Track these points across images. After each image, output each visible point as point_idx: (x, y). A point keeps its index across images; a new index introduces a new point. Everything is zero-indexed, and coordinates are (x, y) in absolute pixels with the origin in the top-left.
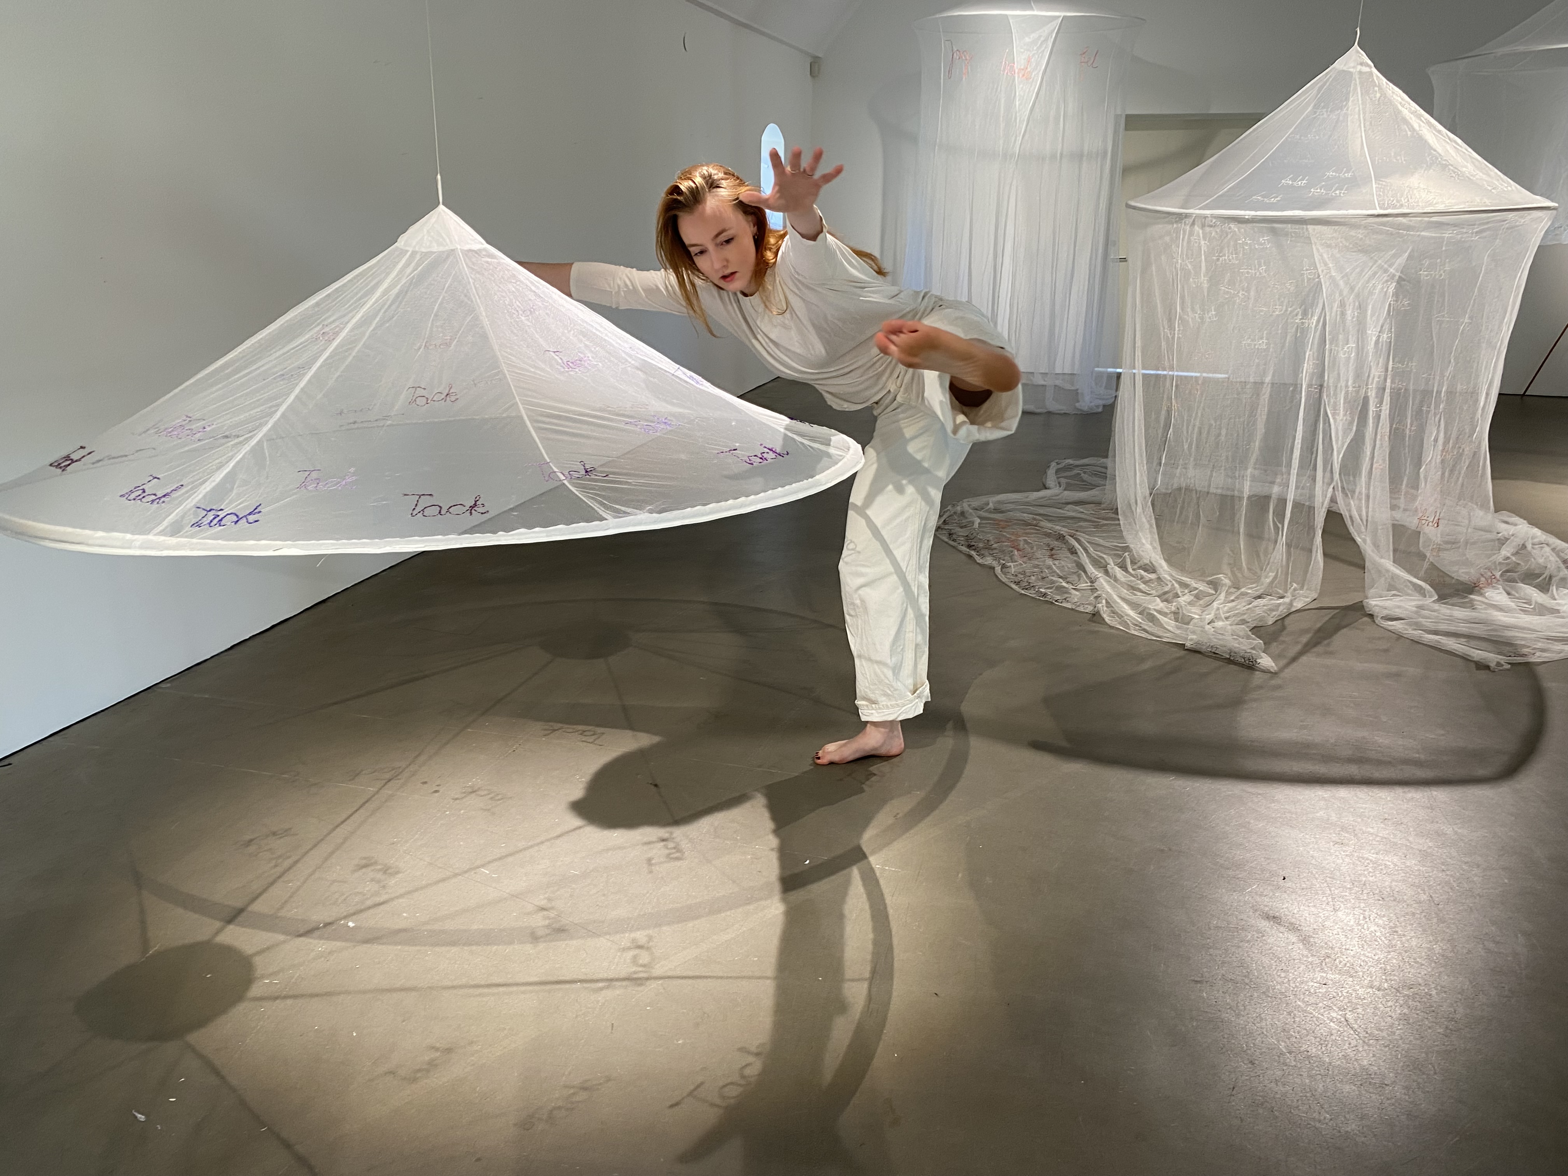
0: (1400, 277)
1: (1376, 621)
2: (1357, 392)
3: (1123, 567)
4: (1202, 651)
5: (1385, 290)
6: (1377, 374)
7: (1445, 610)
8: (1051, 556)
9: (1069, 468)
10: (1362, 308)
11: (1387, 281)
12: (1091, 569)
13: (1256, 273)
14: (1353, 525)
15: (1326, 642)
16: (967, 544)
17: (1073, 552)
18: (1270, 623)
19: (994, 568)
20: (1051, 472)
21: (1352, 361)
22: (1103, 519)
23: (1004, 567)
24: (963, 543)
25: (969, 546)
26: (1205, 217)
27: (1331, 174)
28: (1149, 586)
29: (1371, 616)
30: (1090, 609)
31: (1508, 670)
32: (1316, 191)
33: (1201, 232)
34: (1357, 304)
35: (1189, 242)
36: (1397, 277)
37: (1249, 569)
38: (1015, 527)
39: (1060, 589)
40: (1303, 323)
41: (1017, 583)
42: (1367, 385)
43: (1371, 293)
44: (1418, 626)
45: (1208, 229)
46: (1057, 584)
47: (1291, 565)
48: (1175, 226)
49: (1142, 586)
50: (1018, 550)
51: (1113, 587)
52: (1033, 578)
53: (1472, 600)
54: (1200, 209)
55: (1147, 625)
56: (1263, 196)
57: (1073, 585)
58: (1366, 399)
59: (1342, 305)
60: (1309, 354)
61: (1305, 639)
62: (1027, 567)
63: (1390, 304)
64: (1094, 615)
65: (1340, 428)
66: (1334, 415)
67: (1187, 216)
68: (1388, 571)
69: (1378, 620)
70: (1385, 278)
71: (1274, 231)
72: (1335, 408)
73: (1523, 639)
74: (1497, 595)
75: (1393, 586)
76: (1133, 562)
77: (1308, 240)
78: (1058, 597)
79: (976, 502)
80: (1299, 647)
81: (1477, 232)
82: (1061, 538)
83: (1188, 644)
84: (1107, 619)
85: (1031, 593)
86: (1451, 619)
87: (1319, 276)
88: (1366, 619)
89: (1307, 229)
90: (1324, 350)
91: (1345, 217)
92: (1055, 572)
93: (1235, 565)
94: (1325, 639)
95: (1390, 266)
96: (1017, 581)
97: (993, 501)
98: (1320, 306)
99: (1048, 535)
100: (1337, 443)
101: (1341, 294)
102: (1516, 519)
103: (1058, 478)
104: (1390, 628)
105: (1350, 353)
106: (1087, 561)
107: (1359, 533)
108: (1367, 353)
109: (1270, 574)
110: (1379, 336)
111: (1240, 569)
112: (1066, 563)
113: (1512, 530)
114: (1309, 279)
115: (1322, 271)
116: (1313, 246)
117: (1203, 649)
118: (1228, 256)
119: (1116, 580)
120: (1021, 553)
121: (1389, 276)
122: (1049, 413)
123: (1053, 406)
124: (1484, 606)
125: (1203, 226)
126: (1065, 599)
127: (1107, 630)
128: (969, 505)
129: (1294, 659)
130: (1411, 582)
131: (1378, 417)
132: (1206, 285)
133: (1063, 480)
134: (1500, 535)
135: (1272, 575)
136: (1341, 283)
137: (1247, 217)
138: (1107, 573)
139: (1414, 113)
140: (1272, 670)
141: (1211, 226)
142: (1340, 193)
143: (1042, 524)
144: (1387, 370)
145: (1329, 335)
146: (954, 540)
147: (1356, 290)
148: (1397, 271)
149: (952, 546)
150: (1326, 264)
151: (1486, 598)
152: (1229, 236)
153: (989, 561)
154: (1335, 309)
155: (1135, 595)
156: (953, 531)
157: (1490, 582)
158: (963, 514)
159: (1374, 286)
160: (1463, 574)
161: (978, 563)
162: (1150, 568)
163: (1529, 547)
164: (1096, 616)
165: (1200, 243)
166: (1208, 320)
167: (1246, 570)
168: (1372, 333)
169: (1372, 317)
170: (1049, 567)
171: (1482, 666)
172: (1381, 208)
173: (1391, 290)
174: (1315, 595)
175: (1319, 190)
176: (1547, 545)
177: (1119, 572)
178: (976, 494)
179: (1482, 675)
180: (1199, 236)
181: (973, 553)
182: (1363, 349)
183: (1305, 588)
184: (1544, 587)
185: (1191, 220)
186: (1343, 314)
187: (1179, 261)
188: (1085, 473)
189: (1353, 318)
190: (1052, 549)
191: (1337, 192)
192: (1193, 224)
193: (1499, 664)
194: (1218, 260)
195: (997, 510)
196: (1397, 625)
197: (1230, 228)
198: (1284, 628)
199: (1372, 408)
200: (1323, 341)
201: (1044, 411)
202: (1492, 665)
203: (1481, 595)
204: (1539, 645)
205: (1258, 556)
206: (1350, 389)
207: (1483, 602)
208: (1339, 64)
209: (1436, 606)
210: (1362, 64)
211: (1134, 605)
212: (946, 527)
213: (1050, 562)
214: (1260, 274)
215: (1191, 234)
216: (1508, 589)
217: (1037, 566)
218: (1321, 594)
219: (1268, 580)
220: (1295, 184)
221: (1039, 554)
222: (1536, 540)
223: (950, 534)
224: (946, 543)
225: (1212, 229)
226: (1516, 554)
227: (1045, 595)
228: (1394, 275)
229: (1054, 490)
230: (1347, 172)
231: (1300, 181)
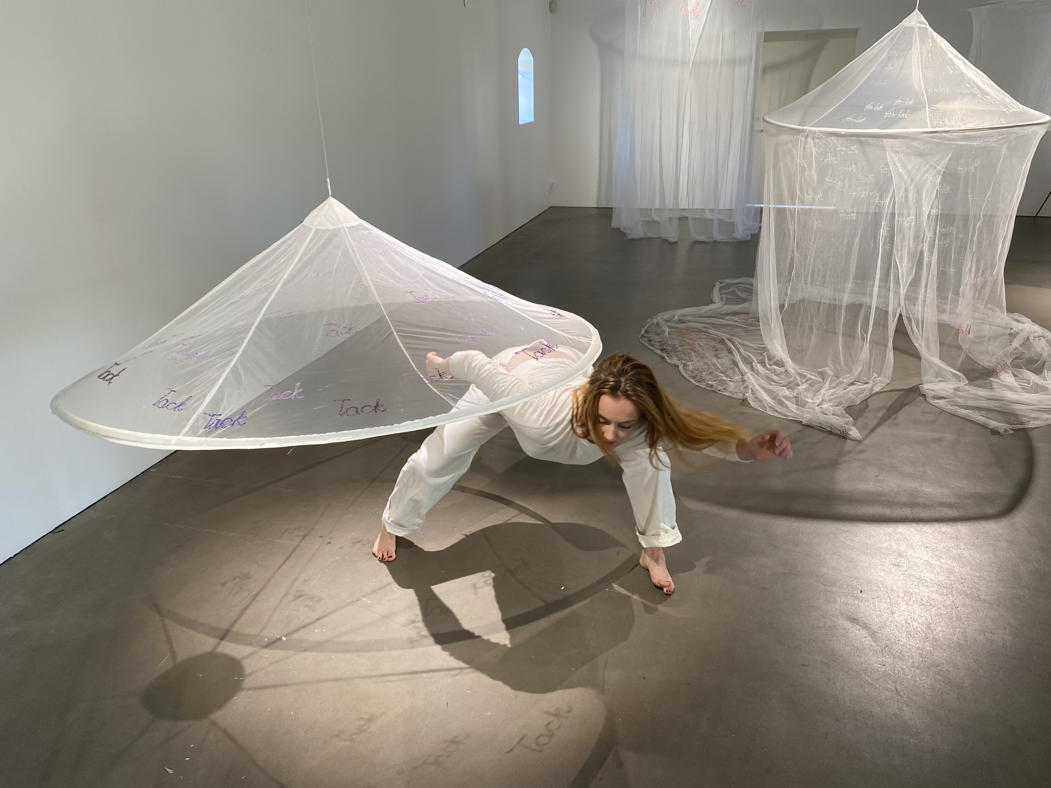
1: (928, 400)
2: (916, 248)
3: (763, 363)
4: (813, 426)
5: (934, 181)
6: (929, 236)
7: (974, 390)
8: (716, 356)
9: (728, 286)
10: (919, 193)
11: (936, 175)
12: (743, 366)
13: (849, 170)
14: (913, 335)
15: (894, 416)
16: (661, 348)
17: (730, 352)
18: (858, 403)
19: (679, 366)
20: (716, 290)
21: (913, 227)
22: (751, 326)
23: (685, 365)
24: (658, 347)
25: (662, 350)
26: (815, 132)
27: (899, 101)
28: (780, 377)
29: (924, 396)
30: (740, 396)
31: (1012, 434)
32: (888, 114)
33: (812, 142)
34: (916, 190)
35: (804, 147)
36: (943, 172)
37: (845, 364)
38: (692, 334)
39: (722, 382)
40: (880, 203)
41: (694, 378)
42: (923, 243)
43: (925, 183)
44: (955, 404)
45: (817, 141)
46: (719, 378)
47: (872, 361)
48: (795, 137)
49: (775, 378)
50: (695, 352)
51: (756, 379)
52: (704, 373)
53: (992, 381)
54: (812, 126)
55: (778, 408)
56: (853, 118)
57: (730, 378)
58: (922, 252)
59: (906, 191)
60: (884, 223)
61: (880, 415)
62: (700, 364)
63: (937, 190)
64: (743, 400)
65: (905, 272)
66: (900, 263)
67: (803, 131)
68: (935, 365)
69: (929, 399)
70: (935, 173)
71: (861, 143)
72: (901, 258)
73: (1022, 410)
74: (1007, 378)
75: (940, 376)
76: (770, 359)
77: (883, 148)
78: (720, 388)
79: (667, 315)
80: (876, 421)
81: (996, 141)
82: (722, 342)
83: (804, 422)
84: (752, 403)
85: (703, 385)
86: (977, 398)
87: (891, 172)
88: (921, 398)
89: (883, 141)
90: (894, 221)
91: (907, 133)
92: (719, 368)
93: (836, 361)
94: (894, 414)
95: (938, 165)
96: (694, 376)
97: (678, 313)
98: (891, 192)
99: (714, 339)
100: (903, 281)
101: (905, 183)
102: (1023, 318)
103: (721, 294)
104: (937, 405)
105: (911, 222)
106: (739, 359)
107: (917, 339)
108: (922, 223)
109: (859, 368)
110: (930, 211)
111: (839, 363)
112: (726, 361)
113: (1021, 326)
114: (884, 174)
115: (893, 168)
116: (887, 152)
117: (814, 424)
118: (830, 159)
119: (758, 373)
120: (696, 353)
121: (937, 171)
122: (715, 242)
123: (718, 236)
124: (999, 386)
125: (813, 138)
126: (725, 389)
127: (753, 412)
128: (662, 318)
129: (873, 430)
130: (951, 372)
131: (929, 264)
132: (815, 177)
133: (723, 296)
134: (1013, 330)
135: (860, 368)
136: (905, 177)
137: (842, 133)
138: (752, 369)
139: (956, 56)
140: (858, 439)
141: (819, 139)
142: (905, 116)
143: (710, 331)
144: (935, 234)
145: (897, 210)
146: (653, 346)
147: (915, 180)
148: (942, 168)
149: (651, 350)
150: (895, 164)
151: (1001, 380)
152: (831, 145)
153: (675, 361)
154: (901, 193)
155: (771, 384)
156: (651, 338)
157: (1004, 368)
158: (658, 324)
159: (927, 179)
160: (986, 362)
161: (669, 363)
162: (780, 364)
163: (1031, 339)
164: (744, 402)
165: (811, 149)
166: (817, 200)
167: (843, 365)
168: (926, 209)
169: (926, 198)
170: (715, 365)
171: (995, 432)
172: (932, 127)
173: (938, 181)
174: (889, 382)
175: (890, 114)
176: (1044, 337)
177: (759, 367)
178: (665, 308)
179: (995, 439)
180: (811, 144)
181: (665, 355)
182: (919, 219)
183: (882, 376)
184: (1038, 371)
185: (806, 134)
186: (906, 197)
187: (798, 161)
188: (738, 290)
189: (913, 199)
190: (716, 351)
191: (903, 115)
192: (807, 136)
193: (1006, 430)
194: (824, 160)
195: (681, 321)
196: (941, 403)
197: (831, 140)
198: (867, 406)
199: (926, 259)
200: (893, 215)
201: (713, 240)
202: (1002, 431)
203: (998, 377)
204: (1034, 415)
205: (851, 355)
206: (911, 246)
207: (999, 383)
208: (905, 23)
209: (967, 388)
210: (920, 23)
211: (770, 393)
212: (647, 335)
213: (714, 360)
214: (852, 170)
215: (806, 143)
216: (1016, 373)
217: (706, 364)
218: (893, 379)
219: (857, 372)
220: (875, 109)
221: (707, 355)
222: (1036, 334)
223: (650, 341)
224: (647, 347)
225: (819, 140)
226: (1022, 345)
227: (711, 386)
228: (940, 171)
229: (718, 305)
230: (910, 100)
231: (878, 106)
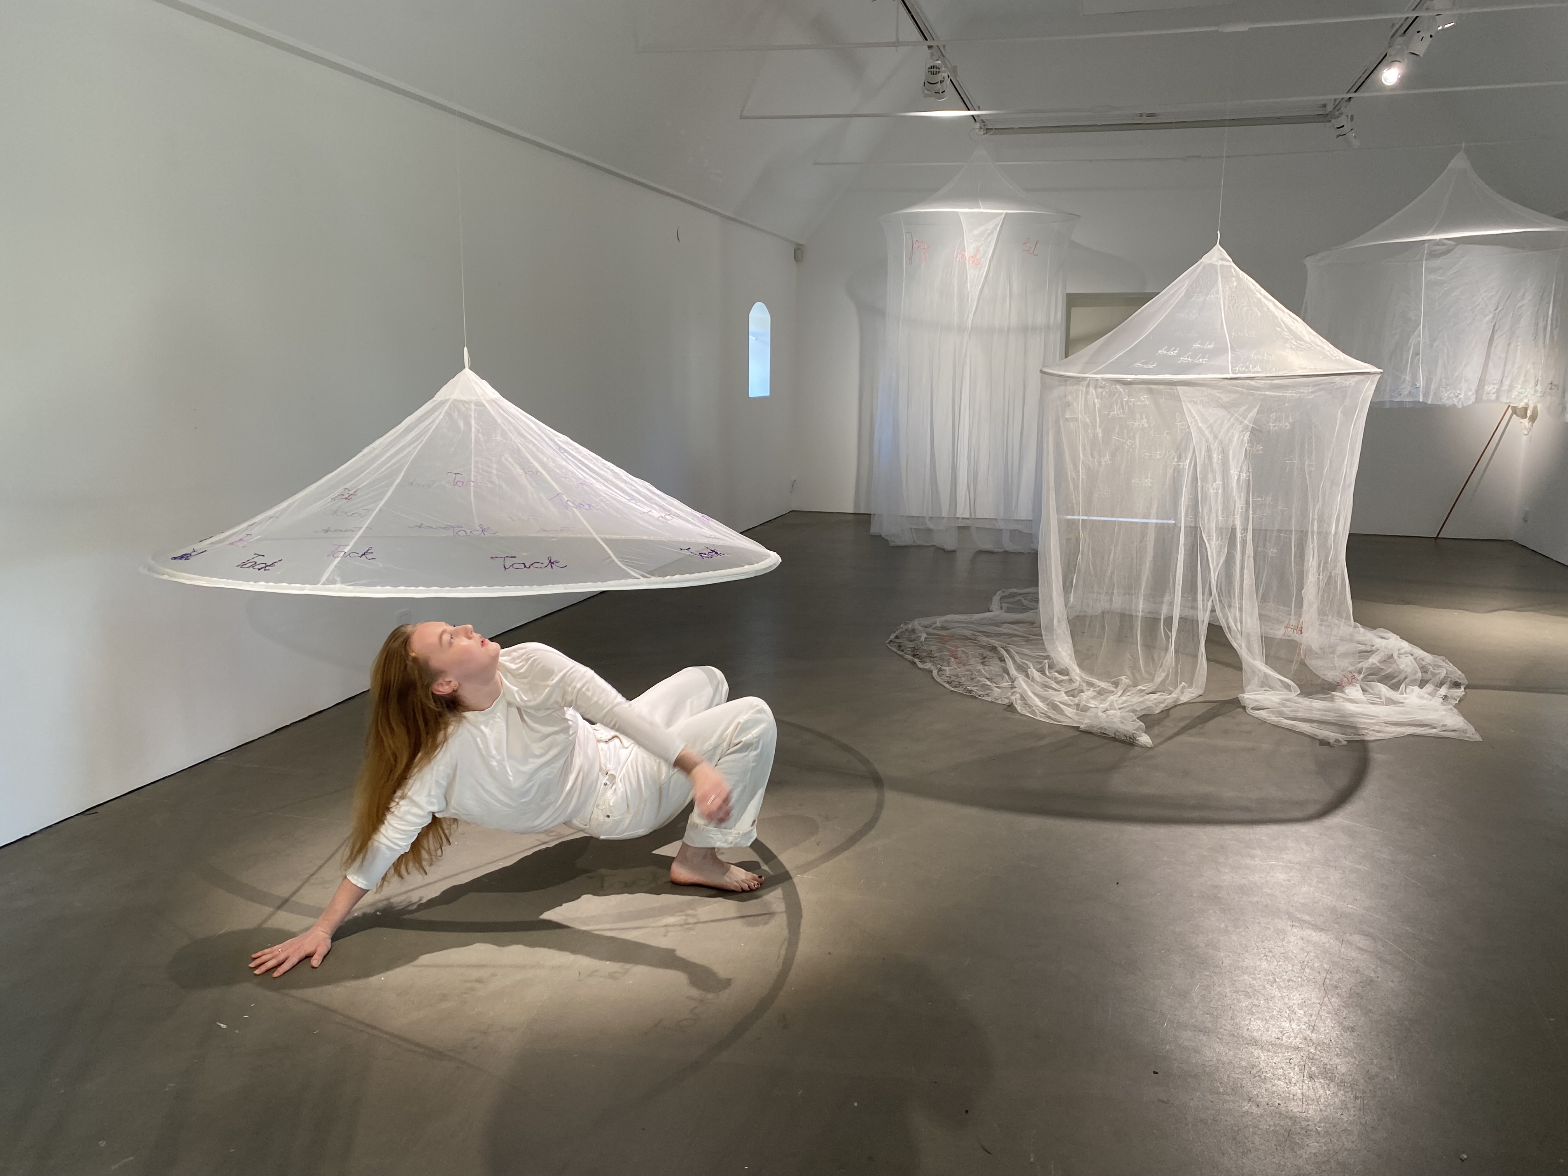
0: (1252, 427)
1: (1247, 711)
2: (1227, 521)
3: (1042, 671)
4: (1093, 731)
5: (1242, 438)
6: (1240, 506)
7: (1306, 702)
8: (983, 663)
9: (1012, 595)
10: (1224, 452)
11: (1243, 431)
12: (1013, 671)
13: (1139, 425)
14: (1230, 633)
15: (1200, 726)
16: (913, 653)
17: (1002, 660)
18: (1157, 712)
19: (932, 672)
20: (996, 599)
21: (1220, 496)
22: (1033, 635)
23: (940, 670)
24: (909, 653)
25: (914, 656)
26: (1097, 380)
27: (1196, 346)
28: (1061, 685)
29: (1244, 707)
30: (1006, 701)
31: (1344, 745)
32: (1184, 359)
33: (1094, 392)
34: (1220, 449)
35: (1086, 398)
36: (1250, 428)
37: (1146, 671)
38: (956, 641)
39: (984, 686)
40: (1179, 465)
41: (949, 683)
42: (1234, 515)
43: (1231, 440)
44: (1281, 714)
45: (1100, 390)
46: (981, 683)
47: (1179, 666)
48: (1075, 387)
49: (1055, 686)
50: (955, 658)
51: (1029, 685)
52: (963, 679)
53: (1334, 695)
54: (1095, 373)
55: (1052, 714)
56: (1142, 363)
57: (996, 684)
59: (1209, 450)
60: (1185, 491)
61: (1182, 724)
62: (961, 670)
63: (1246, 450)
64: (1009, 706)
65: (1214, 551)
66: (1209, 540)
67: (1084, 379)
68: (1260, 671)
69: (1249, 711)
70: (1241, 429)
71: (1151, 391)
72: (1209, 535)
73: (1365, 723)
74: (1354, 692)
75: (1266, 684)
76: (1050, 667)
77: (1177, 398)
78: (980, 693)
79: (926, 621)
80: (1176, 730)
81: (1311, 392)
82: (994, 649)
83: (1082, 727)
84: (1019, 708)
85: (959, 690)
86: (1310, 709)
87: (1189, 427)
88: (1240, 710)
89: (1177, 390)
90: (1196, 487)
91: (1204, 380)
92: (983, 674)
93: (1135, 667)
94: (1201, 724)
95: (1245, 418)
96: (949, 681)
97: (939, 621)
98: (1191, 451)
99: (983, 647)
100: (1213, 563)
101: (1207, 441)
102: (1390, 635)
103: (1001, 603)
104: (1257, 716)
105: (1218, 489)
106: (1013, 667)
107: (1235, 639)
108: (1232, 489)
109: (1162, 674)
110: (1239, 476)
111: (1139, 671)
112: (995, 667)
113: (1384, 643)
114: (1181, 430)
115: (1191, 423)
116: (1183, 403)
117: (1094, 730)
118: (1117, 411)
119: (1033, 680)
120: (957, 660)
121: (1243, 426)
122: (1006, 552)
123: (1008, 545)
124: (1342, 700)
125: (1096, 387)
126: (987, 694)
127: (1017, 717)
128: (919, 624)
129: (1170, 738)
130: (1280, 680)
131: (1244, 542)
132: (1100, 435)
133: (1004, 605)
134: (1374, 647)
135: (1164, 675)
136: (1207, 432)
137: (1129, 380)
138: (1027, 676)
139: (1265, 297)
140: (1149, 746)
141: (1102, 387)
142: (1203, 361)
143: (980, 638)
144: (1247, 503)
145: (1200, 474)
146: (902, 651)
147: (1220, 437)
148: (1250, 422)
149: (899, 655)
150: (1194, 418)
151: (1346, 694)
152: (1117, 395)
153: (928, 666)
154: (1203, 453)
155: (1047, 691)
156: (902, 644)
157: (1351, 681)
158: (913, 631)
159: (1233, 436)
160: (1330, 676)
161: (920, 668)
162: (1064, 672)
163: (1395, 656)
164: (1010, 707)
165: (1094, 401)
166: (1104, 463)
167: (1143, 671)
168: (1234, 472)
169: (1233, 460)
170: (979, 671)
171: (1324, 743)
172: (1232, 373)
173: (1246, 438)
174: (1201, 692)
175: (1186, 359)
176: (1412, 655)
177: (1036, 675)
178: (926, 615)
179: (1321, 748)
180: (1093, 395)
181: (916, 660)
182: (1228, 485)
183: (1194, 686)
184: (1395, 687)
185: (1086, 383)
186: (1210, 457)
187: (1080, 416)
188: (1026, 599)
189: (1218, 460)
190: (984, 658)
191: (1201, 360)
192: (1088, 385)
193: (1337, 741)
194: (1109, 414)
195: (943, 628)
196: (1263, 714)
197: (1117, 389)
198: (1168, 716)
199: (1239, 535)
200: (1195, 479)
201: (1002, 550)
202: (1331, 741)
203: (1343, 692)
204: (1377, 728)
205: (1153, 660)
206: (1220, 519)
207: (1342, 697)
208: (1205, 259)
209: (1300, 699)
210: (1222, 259)
211: (1043, 699)
212: (897, 641)
213: (980, 667)
214: (1143, 424)
215: (1087, 393)
216: (1366, 687)
217: (970, 670)
218: (1207, 690)
219: (1160, 680)
220: (1169, 353)
221: (972, 661)
222: (1402, 651)
223: (899, 646)
224: (896, 653)
225: (1102, 390)
226: (1383, 662)
227: (971, 691)
228: (1248, 426)
229: (996, 612)
230: (1210, 344)
231: (1172, 351)
